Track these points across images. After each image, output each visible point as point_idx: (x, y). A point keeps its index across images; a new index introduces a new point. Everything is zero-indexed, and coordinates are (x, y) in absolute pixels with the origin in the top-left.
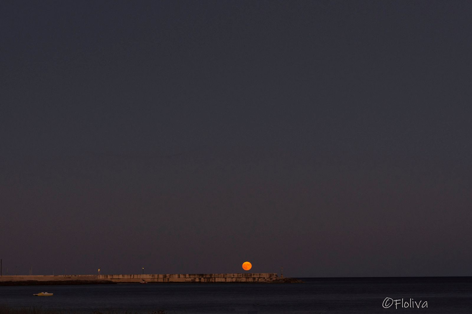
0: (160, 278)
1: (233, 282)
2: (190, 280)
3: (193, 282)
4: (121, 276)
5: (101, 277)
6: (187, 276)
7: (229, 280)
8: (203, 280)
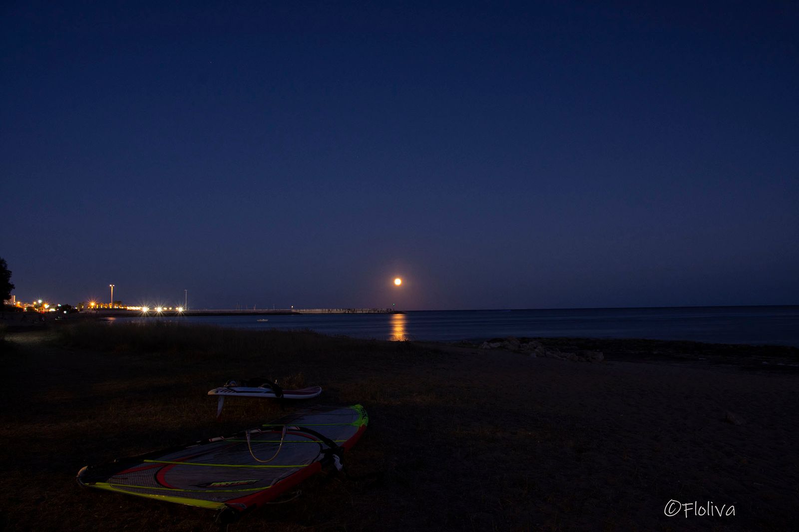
0: (326, 311)
1: (366, 313)
2: (343, 312)
3: (345, 313)
4: (305, 310)
5: (293, 311)
6: (342, 310)
7: (364, 312)
8: (350, 312)
